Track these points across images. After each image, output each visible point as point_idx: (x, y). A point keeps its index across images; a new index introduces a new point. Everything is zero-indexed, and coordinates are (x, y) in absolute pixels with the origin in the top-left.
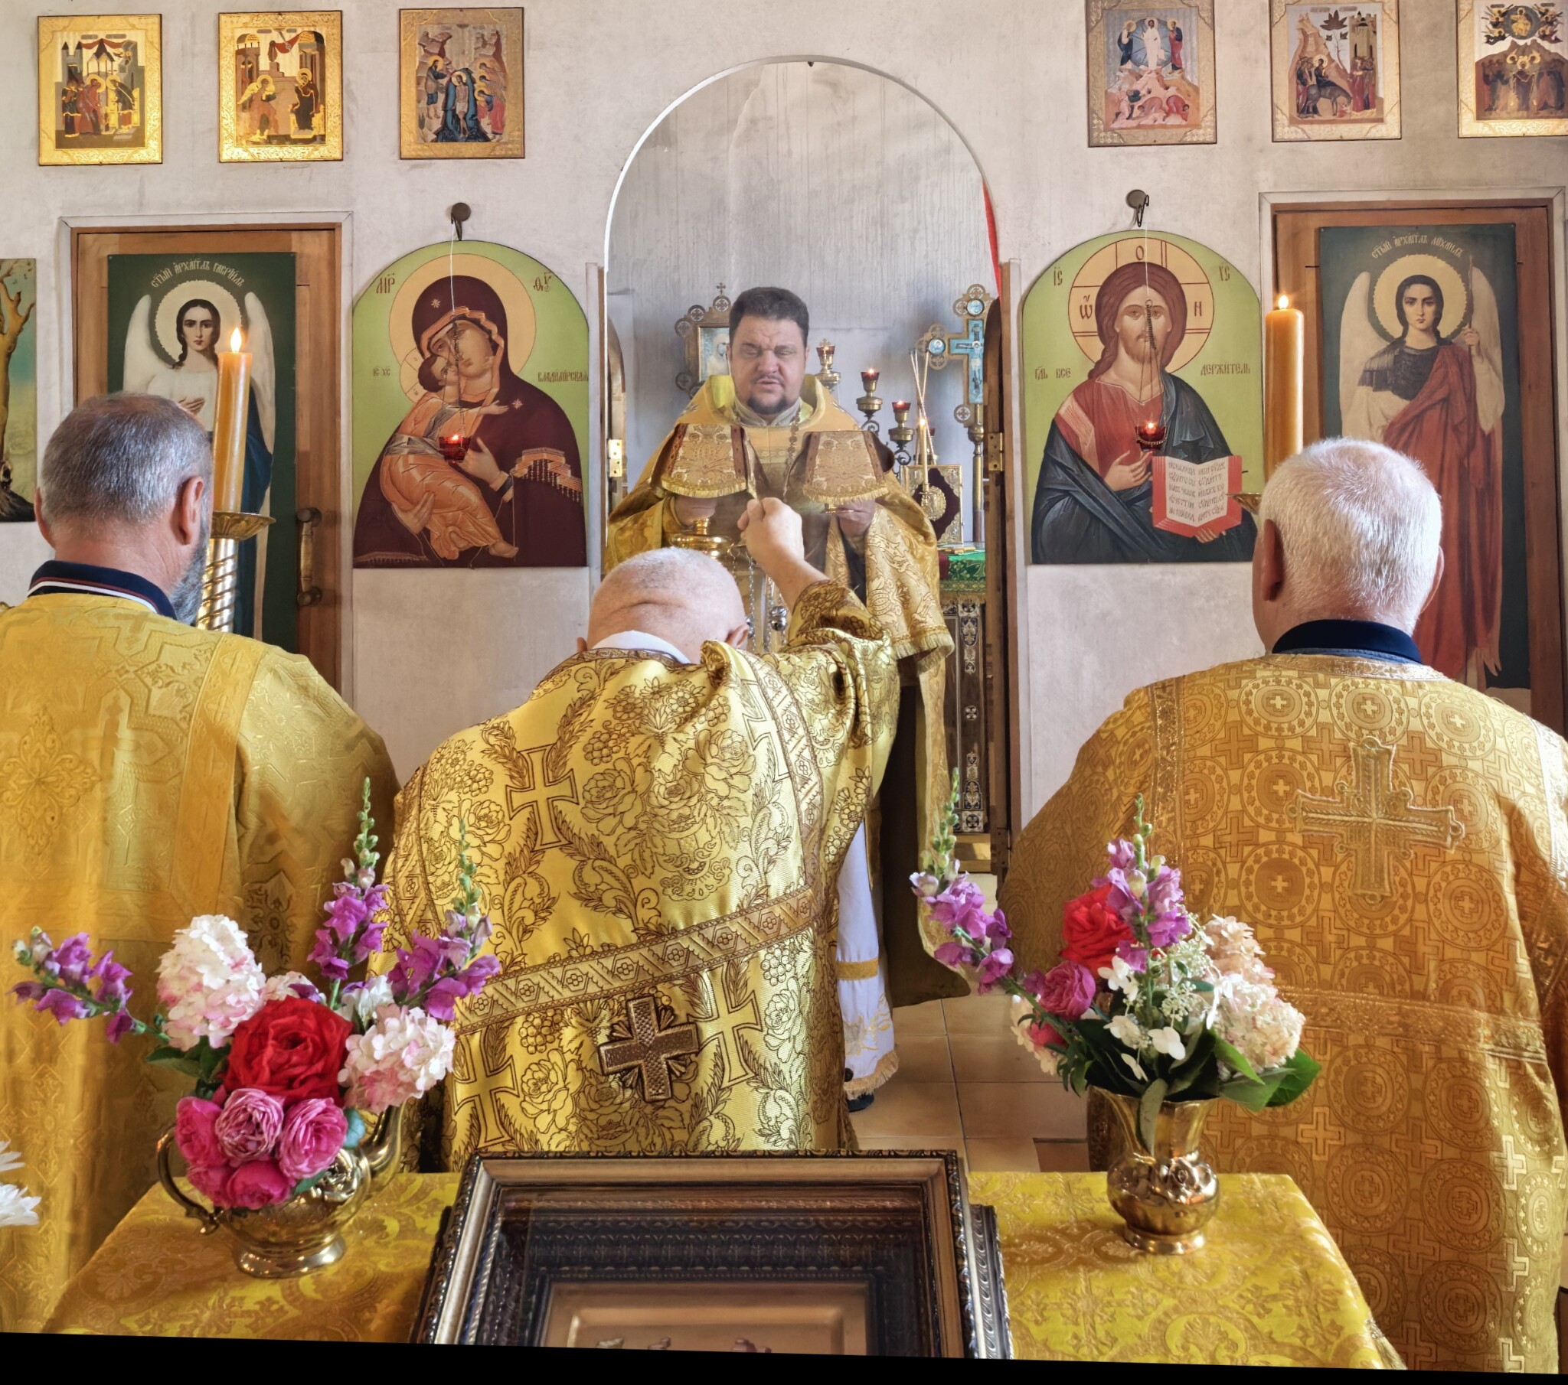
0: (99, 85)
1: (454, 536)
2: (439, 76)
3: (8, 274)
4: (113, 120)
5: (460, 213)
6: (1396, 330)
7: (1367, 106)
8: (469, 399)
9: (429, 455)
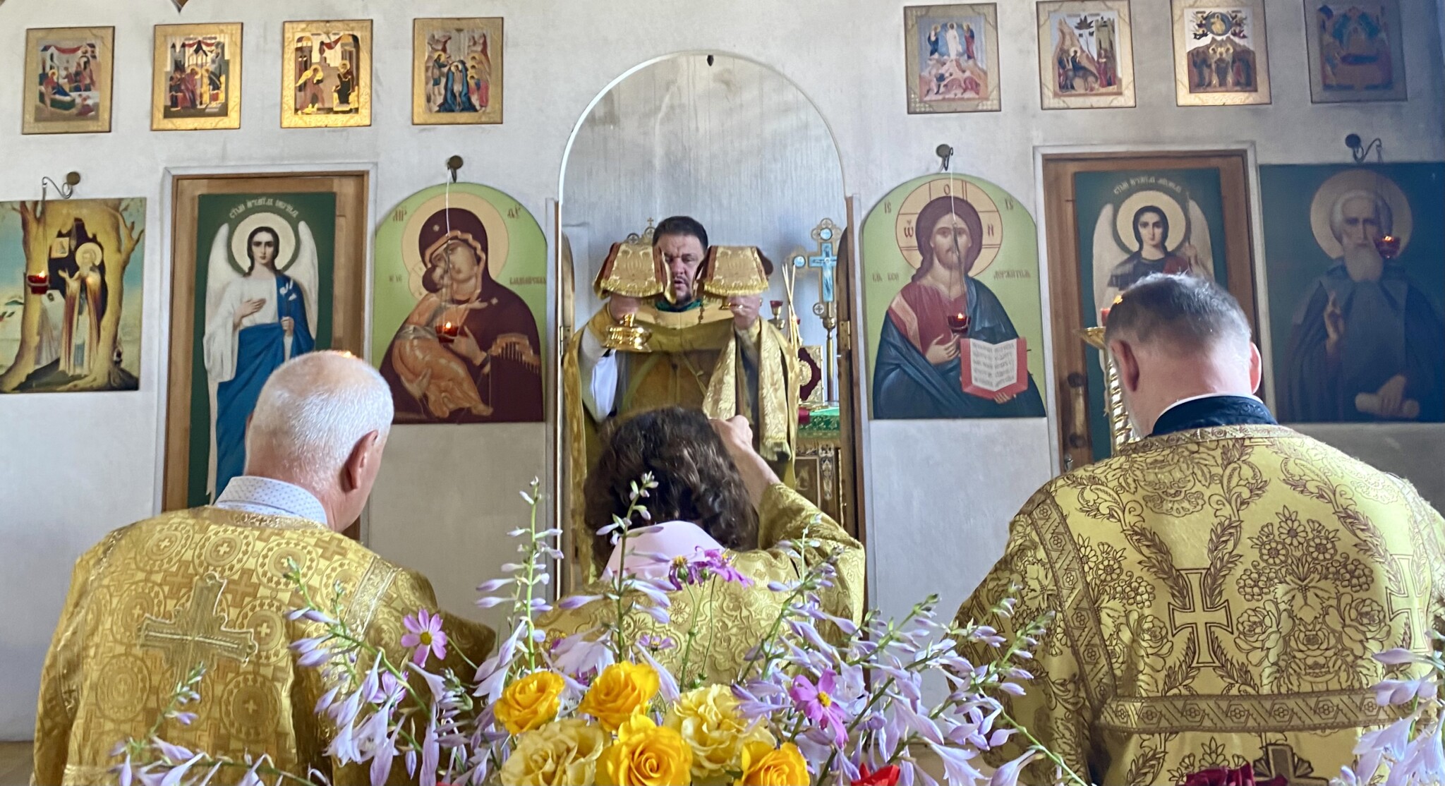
0: (197, 73)
1: (446, 400)
2: (442, 66)
3: (126, 209)
4: (206, 98)
5: (455, 163)
6: (1135, 247)
7: (1110, 84)
8: (458, 297)
9: (428, 340)
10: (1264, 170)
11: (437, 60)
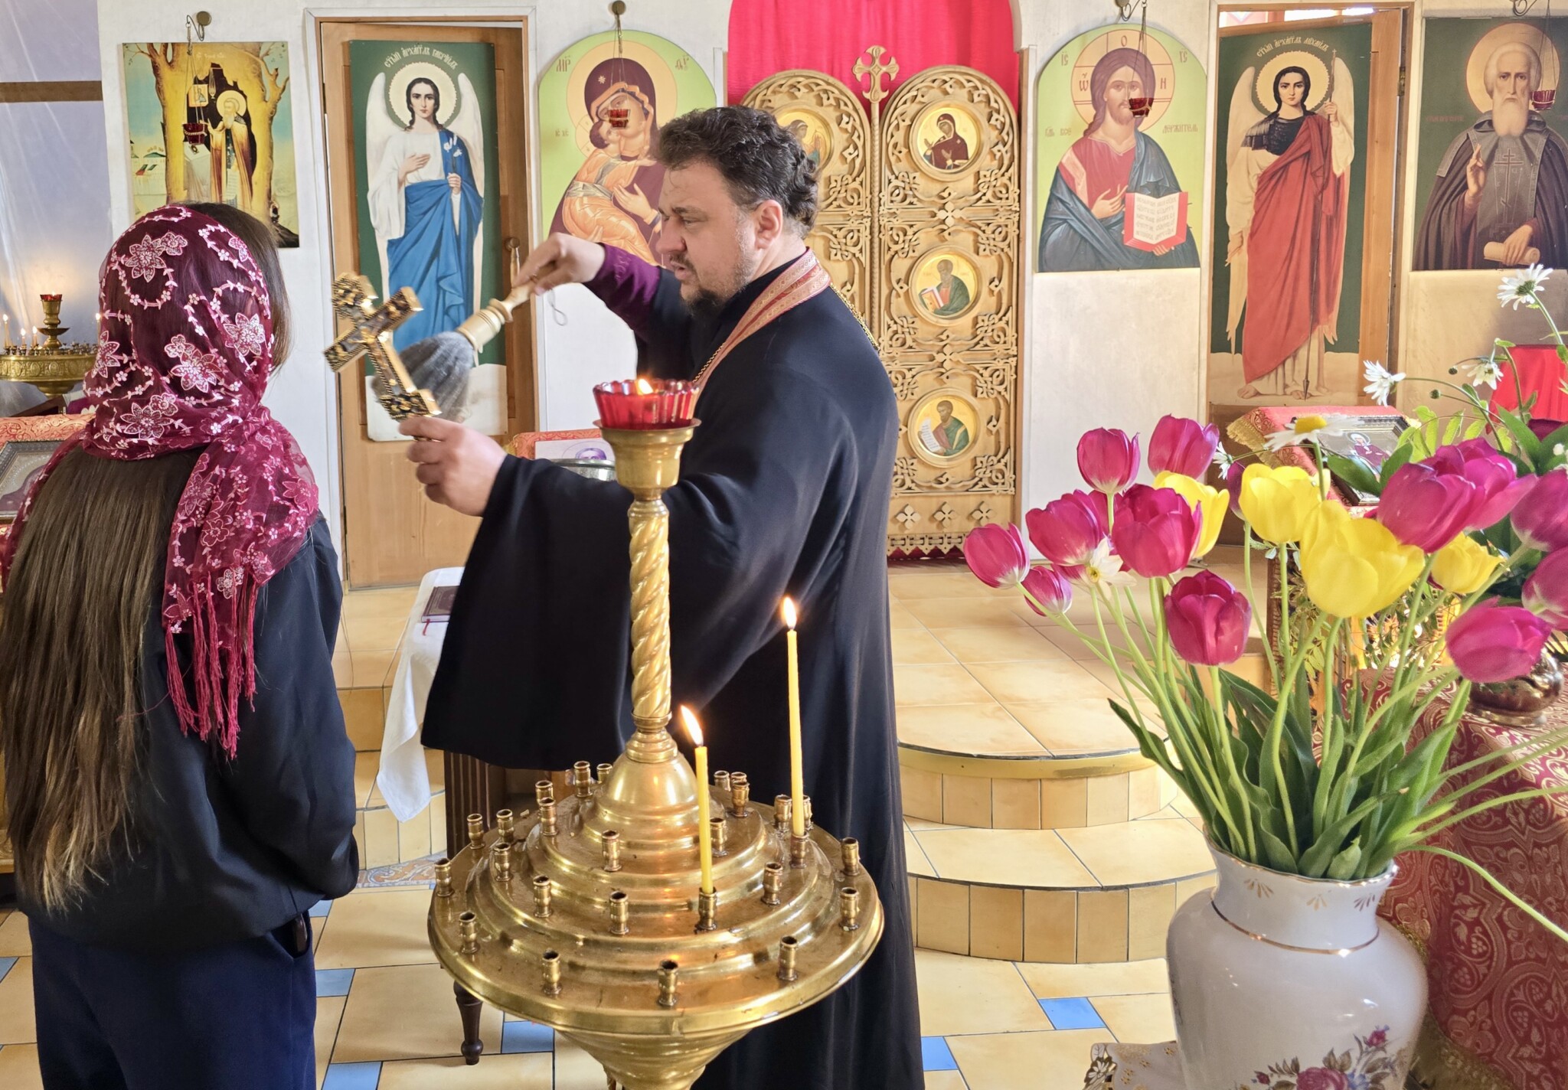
5: (618, 7)
6: (1272, 107)
8: (627, 154)
10: (1428, 21)
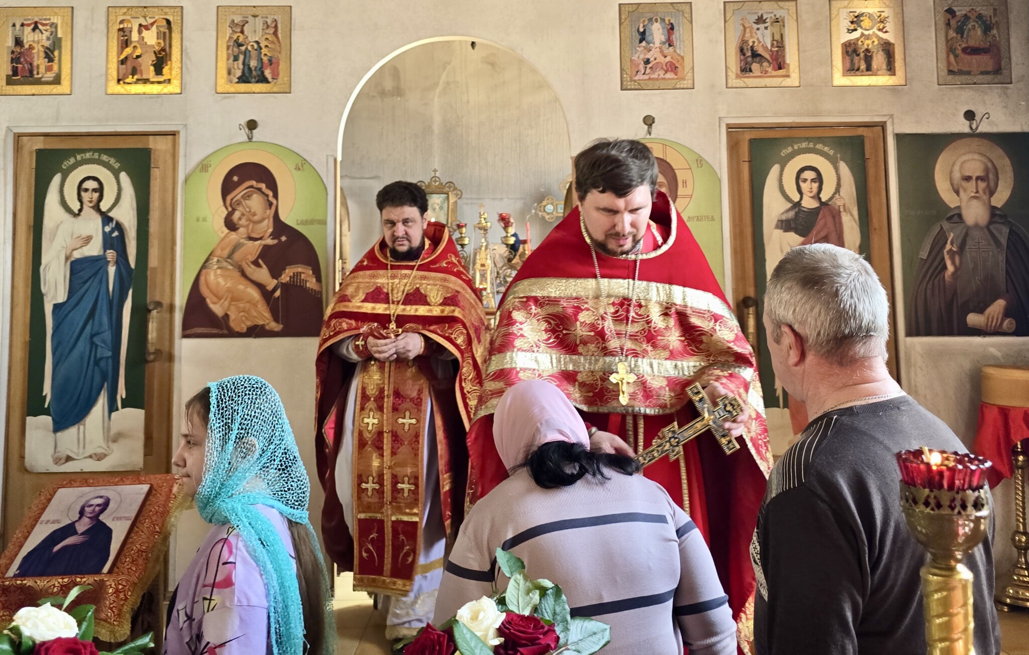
0: (33, 48)
1: (243, 318)
2: (240, 45)
4: (42, 69)
5: (252, 125)
6: (796, 197)
7: (780, 68)
8: (254, 235)
9: (229, 269)
10: (899, 137)
11: (236, 41)
